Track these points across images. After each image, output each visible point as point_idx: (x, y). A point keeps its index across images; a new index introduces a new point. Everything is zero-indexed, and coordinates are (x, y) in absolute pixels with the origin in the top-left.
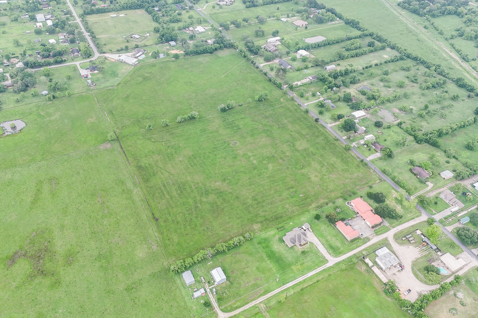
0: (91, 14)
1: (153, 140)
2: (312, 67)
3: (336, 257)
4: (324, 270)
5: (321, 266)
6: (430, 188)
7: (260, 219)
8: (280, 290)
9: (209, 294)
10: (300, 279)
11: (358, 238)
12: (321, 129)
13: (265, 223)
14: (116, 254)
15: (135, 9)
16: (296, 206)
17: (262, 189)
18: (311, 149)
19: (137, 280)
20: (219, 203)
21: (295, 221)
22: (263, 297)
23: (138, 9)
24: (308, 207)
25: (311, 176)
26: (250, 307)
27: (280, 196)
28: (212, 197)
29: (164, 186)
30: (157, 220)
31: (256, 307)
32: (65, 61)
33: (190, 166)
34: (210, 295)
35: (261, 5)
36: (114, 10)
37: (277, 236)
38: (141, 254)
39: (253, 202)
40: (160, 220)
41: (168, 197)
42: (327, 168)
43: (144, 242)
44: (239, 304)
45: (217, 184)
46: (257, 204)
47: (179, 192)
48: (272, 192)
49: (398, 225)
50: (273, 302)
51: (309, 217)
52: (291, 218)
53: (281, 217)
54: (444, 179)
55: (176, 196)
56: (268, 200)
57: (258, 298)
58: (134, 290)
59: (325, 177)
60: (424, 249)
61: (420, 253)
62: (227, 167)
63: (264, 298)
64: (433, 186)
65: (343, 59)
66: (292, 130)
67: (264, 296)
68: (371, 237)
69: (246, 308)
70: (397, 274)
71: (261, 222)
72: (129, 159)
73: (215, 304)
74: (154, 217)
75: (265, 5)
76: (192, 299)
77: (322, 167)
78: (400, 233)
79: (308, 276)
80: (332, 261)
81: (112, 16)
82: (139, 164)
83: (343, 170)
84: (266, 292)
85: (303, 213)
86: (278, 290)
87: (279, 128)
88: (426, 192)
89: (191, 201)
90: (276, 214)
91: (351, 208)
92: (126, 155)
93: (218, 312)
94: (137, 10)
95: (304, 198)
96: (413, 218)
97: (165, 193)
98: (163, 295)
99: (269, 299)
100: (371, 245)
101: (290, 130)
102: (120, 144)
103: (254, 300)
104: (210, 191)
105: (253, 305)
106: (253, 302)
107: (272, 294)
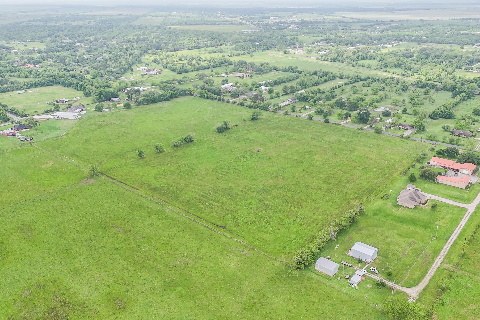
3: (469, 203)
4: (471, 216)
5: (465, 214)
7: (353, 196)
8: (449, 246)
9: (370, 276)
10: (458, 230)
11: (471, 185)
13: (362, 197)
14: (193, 275)
17: (327, 174)
19: (252, 294)
21: (393, 189)
22: (438, 258)
26: (435, 272)
29: (205, 197)
30: (223, 227)
31: (443, 270)
33: (221, 176)
34: (372, 277)
37: (389, 204)
38: (233, 264)
39: (330, 186)
40: (228, 226)
41: (218, 204)
43: (225, 252)
44: (417, 274)
45: (271, 181)
46: (335, 186)
47: (229, 197)
50: (455, 259)
51: (402, 182)
53: (375, 189)
55: (229, 201)
56: (343, 180)
57: (433, 260)
58: (259, 305)
62: (268, 167)
63: (440, 258)
66: (310, 132)
67: (439, 256)
69: (432, 274)
72: (133, 185)
73: (388, 283)
74: (218, 226)
76: (353, 288)
79: (463, 225)
80: (469, 207)
84: (437, 252)
85: (393, 181)
86: (448, 247)
87: (294, 132)
89: (252, 201)
90: (365, 188)
91: (434, 167)
93: (402, 290)
97: (211, 202)
98: (308, 297)
99: (447, 258)
101: (307, 132)
103: (431, 264)
104: (268, 188)
105: (436, 269)
106: (433, 266)
107: (444, 252)
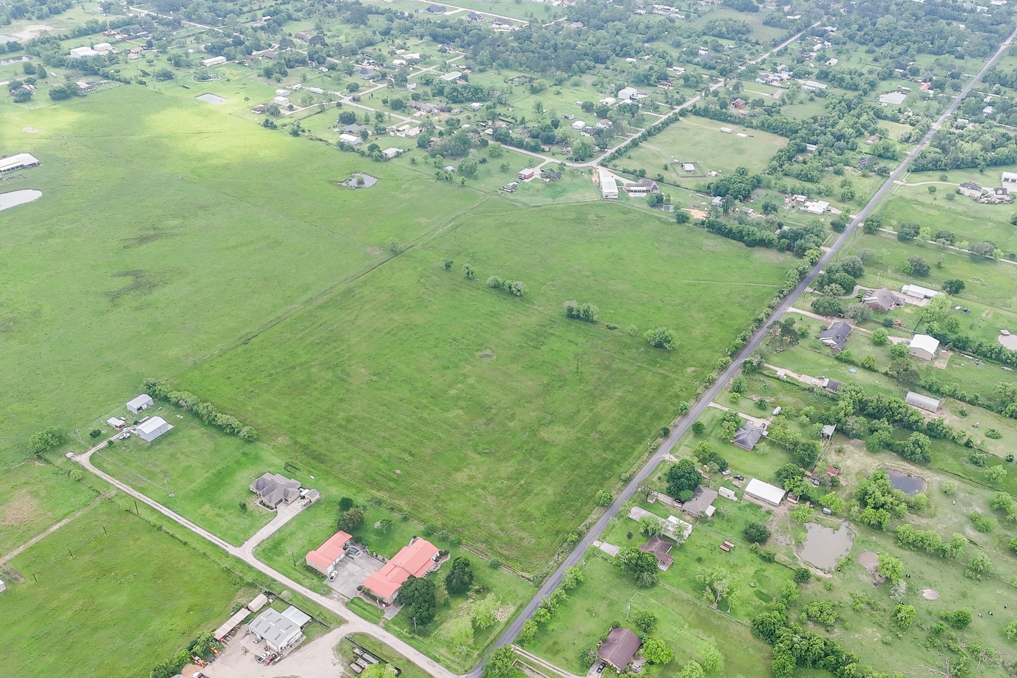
2: (884, 373)
3: (256, 555)
5: (223, 540)
7: (303, 439)
8: (149, 503)
9: (119, 433)
10: (182, 521)
11: (321, 576)
12: (642, 448)
13: (298, 447)
16: (365, 472)
17: (382, 420)
18: (555, 450)
20: (316, 386)
21: (321, 481)
22: (130, 489)
25: (466, 470)
26: (106, 481)
27: (379, 446)
28: (326, 375)
30: (245, 343)
31: (108, 487)
38: (173, 353)
39: (341, 421)
40: (245, 346)
42: (510, 487)
43: (196, 348)
44: (110, 467)
45: (362, 370)
46: (339, 425)
47: (317, 341)
48: (383, 434)
49: (399, 636)
51: (343, 495)
53: (323, 462)
55: (308, 342)
56: (359, 435)
57: (127, 484)
59: (479, 490)
62: (414, 367)
66: (596, 410)
67: (132, 490)
68: (336, 596)
69: (103, 477)
70: (250, 656)
71: (296, 443)
73: (104, 444)
76: (103, 419)
77: (509, 479)
78: (371, 642)
79: (193, 529)
80: (243, 552)
83: (523, 511)
85: (350, 485)
87: (588, 391)
89: (304, 358)
97: (307, 331)
100: (312, 601)
101: (593, 407)
103: (121, 481)
104: (340, 368)
105: (112, 482)
106: (117, 481)
107: (139, 496)
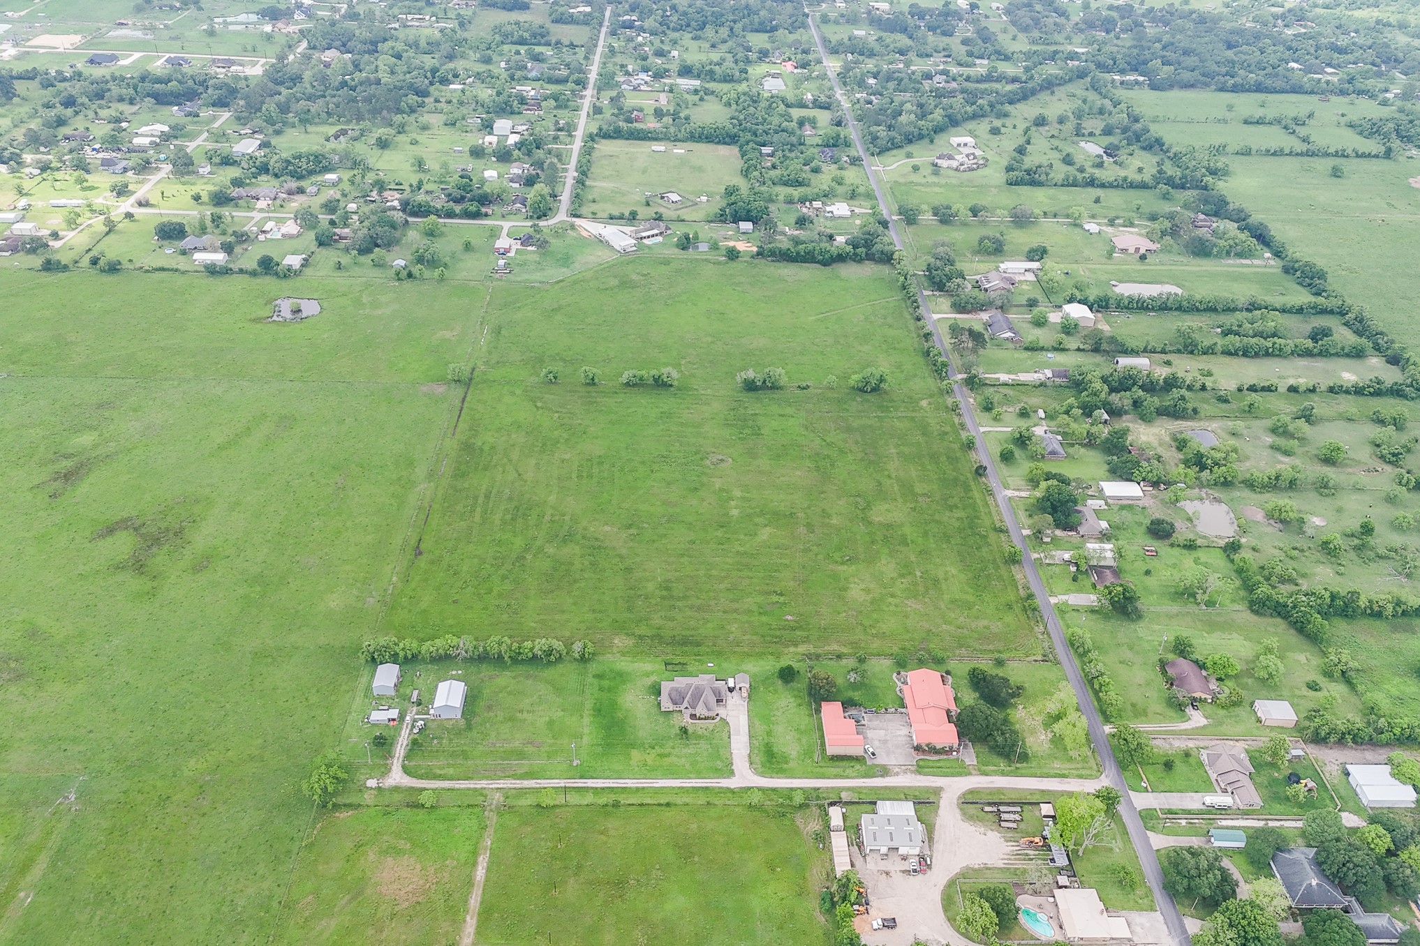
0: (610, 137)
1: (539, 404)
2: (1079, 350)
3: (762, 775)
4: (707, 788)
5: (705, 778)
6: (1189, 727)
7: (643, 630)
8: (563, 785)
9: (404, 727)
10: (630, 783)
11: (857, 759)
12: (976, 494)
13: (649, 641)
14: (291, 585)
15: (719, 143)
16: (756, 634)
17: (702, 573)
18: (907, 530)
19: (289, 645)
20: (577, 566)
21: (725, 665)
22: (514, 782)
23: (725, 143)
24: (788, 646)
25: (852, 586)
26: (469, 789)
27: (735, 601)
28: (572, 551)
29: (487, 497)
30: (419, 553)
31: (482, 795)
32: (486, 215)
33: (574, 476)
34: (403, 730)
35: (1055, 185)
36: (669, 139)
37: (653, 678)
39: (657, 592)
40: (424, 558)
41: (477, 519)
42: (913, 583)
43: (358, 585)
44: (450, 771)
45: (607, 528)
46: (663, 598)
47: (508, 517)
48: (722, 586)
49: (1003, 774)
50: (527, 801)
51: (768, 668)
52: (719, 654)
53: (698, 644)
54: (1259, 721)
55: (498, 522)
56: (698, 598)
57: (502, 778)
58: (270, 660)
59: (890, 600)
60: (1027, 855)
61: (1010, 859)
62: (658, 503)
63: (514, 784)
64: (1204, 727)
65: (1192, 352)
66: (893, 475)
67: (518, 781)
68: (897, 770)
69: (457, 786)
70: (897, 877)
71: (641, 637)
72: (461, 425)
73: (400, 750)
74: (418, 547)
75: (1067, 186)
77: (902, 576)
78: (991, 794)
79: (655, 785)
80: (744, 776)
81: (653, 148)
82: (472, 440)
83: (953, 602)
84: (529, 775)
85: (761, 655)
86: (559, 783)
87: (862, 460)
88: (1166, 731)
89: (519, 542)
90: (693, 633)
91: (898, 689)
92: (459, 416)
93: (394, 768)
94: (721, 147)
95: (792, 624)
96: (1064, 776)
97: (479, 509)
98: (314, 691)
99: (522, 792)
100: (882, 787)
101: (886, 473)
102: (466, 393)
103: (487, 778)
104: (579, 537)
105: (477, 786)
106: (484, 782)
107: (538, 783)
